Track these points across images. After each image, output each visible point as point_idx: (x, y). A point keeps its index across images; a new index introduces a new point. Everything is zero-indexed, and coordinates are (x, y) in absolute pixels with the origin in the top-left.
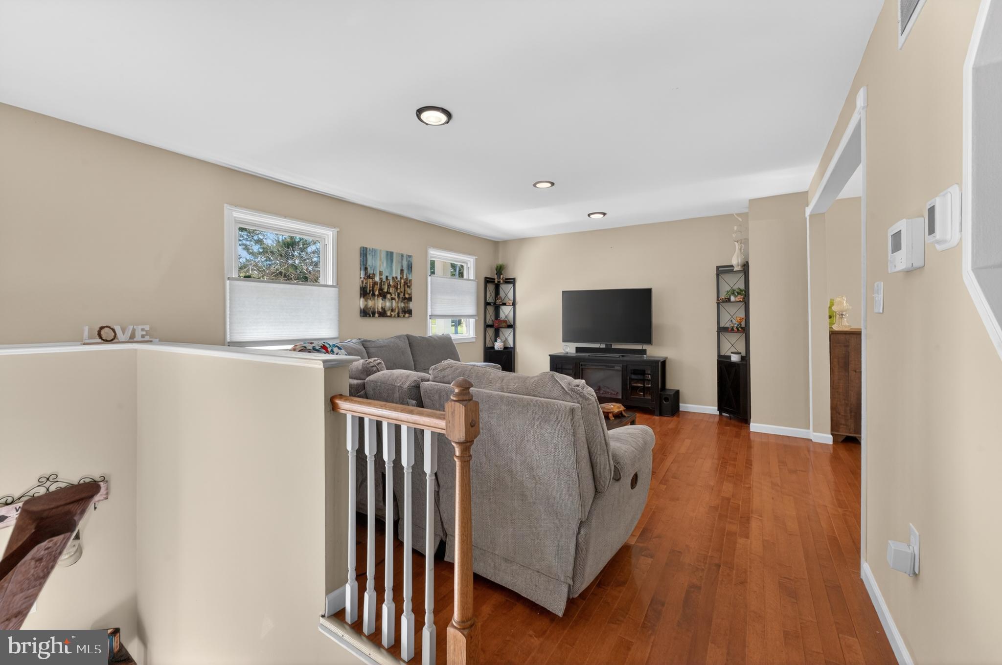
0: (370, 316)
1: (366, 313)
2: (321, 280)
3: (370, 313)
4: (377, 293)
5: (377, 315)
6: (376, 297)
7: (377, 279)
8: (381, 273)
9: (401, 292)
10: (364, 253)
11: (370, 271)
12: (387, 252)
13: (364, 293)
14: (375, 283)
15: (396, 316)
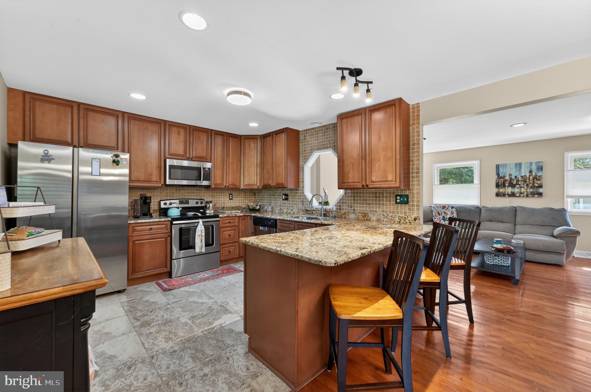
0: (501, 196)
1: (498, 195)
2: (475, 182)
3: (502, 195)
4: (507, 185)
5: (507, 196)
6: (507, 187)
7: (507, 178)
8: (510, 175)
9: (530, 183)
10: (498, 167)
11: (501, 175)
12: (516, 164)
13: (498, 186)
14: (506, 180)
15: (525, 196)
